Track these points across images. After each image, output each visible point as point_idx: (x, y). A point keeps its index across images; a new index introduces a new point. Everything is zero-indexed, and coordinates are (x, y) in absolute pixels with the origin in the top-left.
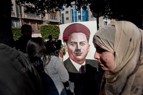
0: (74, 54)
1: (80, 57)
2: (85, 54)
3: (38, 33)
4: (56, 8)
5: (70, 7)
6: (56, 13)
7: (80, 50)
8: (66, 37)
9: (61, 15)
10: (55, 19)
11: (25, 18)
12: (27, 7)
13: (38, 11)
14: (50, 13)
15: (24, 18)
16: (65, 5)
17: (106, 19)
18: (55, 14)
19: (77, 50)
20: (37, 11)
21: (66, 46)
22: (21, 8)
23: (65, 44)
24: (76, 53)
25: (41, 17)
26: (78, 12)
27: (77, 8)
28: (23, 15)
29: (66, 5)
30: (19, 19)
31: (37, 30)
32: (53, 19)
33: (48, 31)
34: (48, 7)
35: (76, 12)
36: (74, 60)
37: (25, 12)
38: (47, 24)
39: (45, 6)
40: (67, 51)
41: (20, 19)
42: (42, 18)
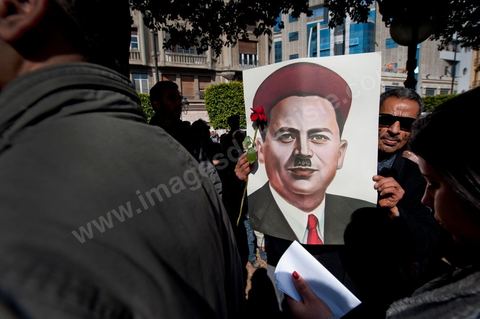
0: (284, 172)
1: (305, 185)
2: (324, 173)
3: (199, 109)
4: (255, 25)
5: (303, 15)
6: (256, 42)
7: (307, 159)
8: (262, 113)
9: (273, 46)
10: (251, 63)
11: (168, 64)
12: (171, 31)
13: (202, 41)
14: (235, 43)
15: (163, 65)
16: (286, 12)
17: (455, 51)
18: (253, 44)
19: (299, 159)
20: (199, 39)
21: (259, 142)
22: (156, 35)
23: (259, 135)
24: (292, 170)
25: (209, 60)
26: (332, 31)
27: (330, 17)
28: (161, 58)
29: (291, 11)
30: (151, 68)
31: (197, 99)
32: (246, 63)
33: (228, 101)
34: (232, 25)
35: (325, 34)
36: (285, 192)
37: (166, 46)
38: (227, 82)
39: (223, 21)
40: (261, 161)
41: (153, 70)
42: (214, 61)
